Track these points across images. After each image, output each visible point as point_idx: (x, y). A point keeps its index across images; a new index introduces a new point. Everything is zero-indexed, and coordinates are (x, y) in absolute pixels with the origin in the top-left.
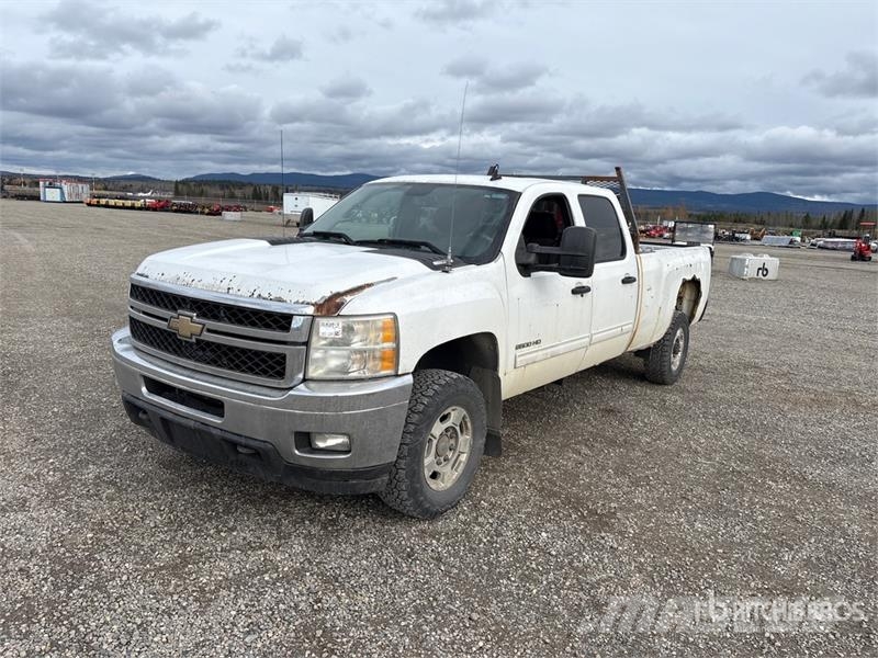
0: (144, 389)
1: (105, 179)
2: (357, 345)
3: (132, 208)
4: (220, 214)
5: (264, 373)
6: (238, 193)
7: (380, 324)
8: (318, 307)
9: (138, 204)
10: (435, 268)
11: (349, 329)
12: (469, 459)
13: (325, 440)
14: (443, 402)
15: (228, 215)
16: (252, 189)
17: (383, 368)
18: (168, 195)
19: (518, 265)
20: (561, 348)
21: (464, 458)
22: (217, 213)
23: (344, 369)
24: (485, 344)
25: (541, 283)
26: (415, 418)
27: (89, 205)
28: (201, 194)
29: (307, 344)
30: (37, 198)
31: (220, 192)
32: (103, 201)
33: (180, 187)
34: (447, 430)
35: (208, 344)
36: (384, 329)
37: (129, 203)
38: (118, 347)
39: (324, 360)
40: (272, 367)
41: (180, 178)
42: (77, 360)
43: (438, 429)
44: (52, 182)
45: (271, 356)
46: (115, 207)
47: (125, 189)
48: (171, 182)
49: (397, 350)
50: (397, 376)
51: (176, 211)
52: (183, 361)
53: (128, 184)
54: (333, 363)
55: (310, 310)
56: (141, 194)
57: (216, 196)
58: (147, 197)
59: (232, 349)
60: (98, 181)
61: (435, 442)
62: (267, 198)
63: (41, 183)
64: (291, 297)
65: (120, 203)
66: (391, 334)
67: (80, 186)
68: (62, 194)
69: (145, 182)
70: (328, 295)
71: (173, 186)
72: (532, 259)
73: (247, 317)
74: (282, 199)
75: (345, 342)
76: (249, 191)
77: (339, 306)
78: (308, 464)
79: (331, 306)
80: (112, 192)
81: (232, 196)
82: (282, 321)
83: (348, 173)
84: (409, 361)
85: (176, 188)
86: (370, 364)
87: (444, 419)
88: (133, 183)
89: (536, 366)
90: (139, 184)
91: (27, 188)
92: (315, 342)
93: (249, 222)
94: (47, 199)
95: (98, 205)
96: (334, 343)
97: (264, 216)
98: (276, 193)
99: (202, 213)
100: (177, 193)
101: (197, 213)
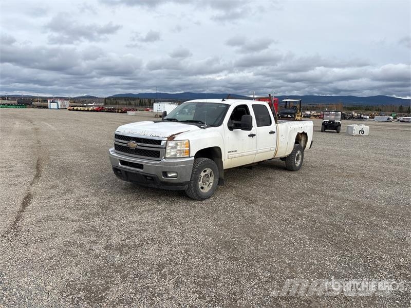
0: (120, 164)
1: (74, 98)
2: (179, 148)
3: (88, 111)
4: (126, 113)
5: (154, 156)
6: (133, 102)
7: (185, 143)
8: (168, 138)
9: (90, 109)
10: (202, 128)
11: (176, 144)
12: (213, 184)
13: (170, 174)
14: (204, 166)
15: (129, 113)
16: (139, 101)
17: (186, 155)
18: (102, 105)
19: (228, 127)
20: (245, 154)
21: (211, 184)
22: (124, 112)
23: (176, 155)
24: (217, 150)
25: (237, 132)
26: (196, 170)
27: (70, 110)
28: (116, 103)
29: (165, 148)
30: (47, 107)
31: (125, 102)
32: (75, 108)
33: (107, 101)
34: (206, 175)
35: (139, 149)
36: (186, 144)
37: (86, 109)
38: (111, 153)
39: (170, 152)
40: (156, 155)
41: (107, 96)
42: (88, 164)
43: (203, 174)
44: (54, 100)
45: (156, 151)
46: (80, 110)
47: (83, 102)
48: (103, 98)
49: (189, 150)
50: (190, 157)
51: (106, 112)
52: (131, 155)
53: (84, 99)
54: (172, 153)
55: (166, 139)
56: (90, 104)
57: (123, 104)
58: (93, 106)
59: (145, 150)
60: (71, 99)
61: (202, 178)
62: (146, 105)
63: (49, 101)
64: (161, 136)
65: (82, 108)
66: (188, 145)
67: (65, 101)
68: (58, 105)
69: (91, 99)
70: (171, 135)
71: (104, 100)
72: (233, 125)
73: (153, 142)
74: (153, 105)
75: (176, 148)
76: (138, 102)
77: (174, 138)
78: (166, 181)
79: (171, 138)
80: (78, 104)
81: (130, 104)
82: (159, 142)
83: (183, 92)
84: (193, 153)
85: (105, 101)
86: (182, 154)
87: (205, 171)
88: (86, 99)
89: (236, 159)
90: (89, 100)
91: (40, 103)
92: (168, 148)
93: (139, 116)
94: (52, 108)
95: (73, 110)
96: (172, 148)
97: (145, 113)
98: (150, 102)
99: (118, 112)
100: (106, 104)
101: (116, 112)
